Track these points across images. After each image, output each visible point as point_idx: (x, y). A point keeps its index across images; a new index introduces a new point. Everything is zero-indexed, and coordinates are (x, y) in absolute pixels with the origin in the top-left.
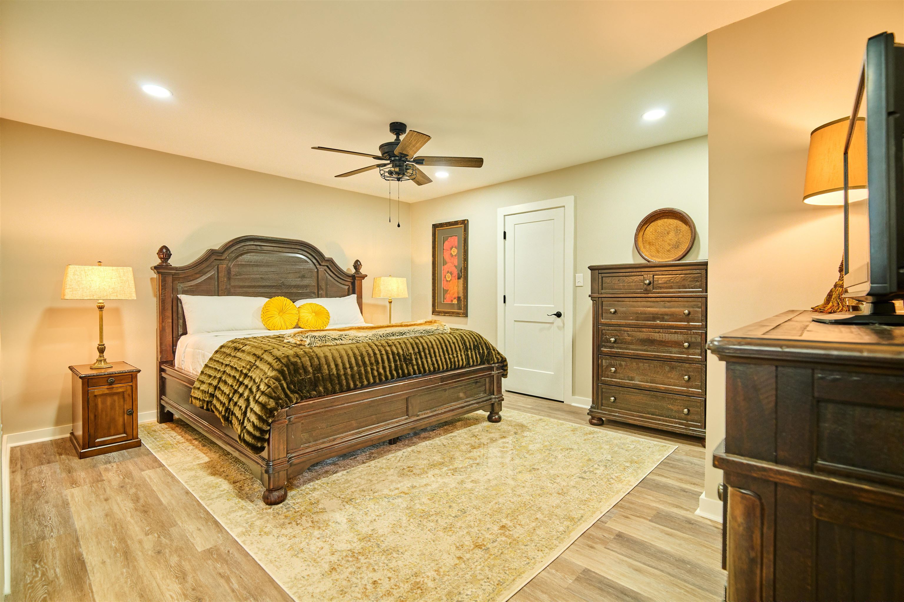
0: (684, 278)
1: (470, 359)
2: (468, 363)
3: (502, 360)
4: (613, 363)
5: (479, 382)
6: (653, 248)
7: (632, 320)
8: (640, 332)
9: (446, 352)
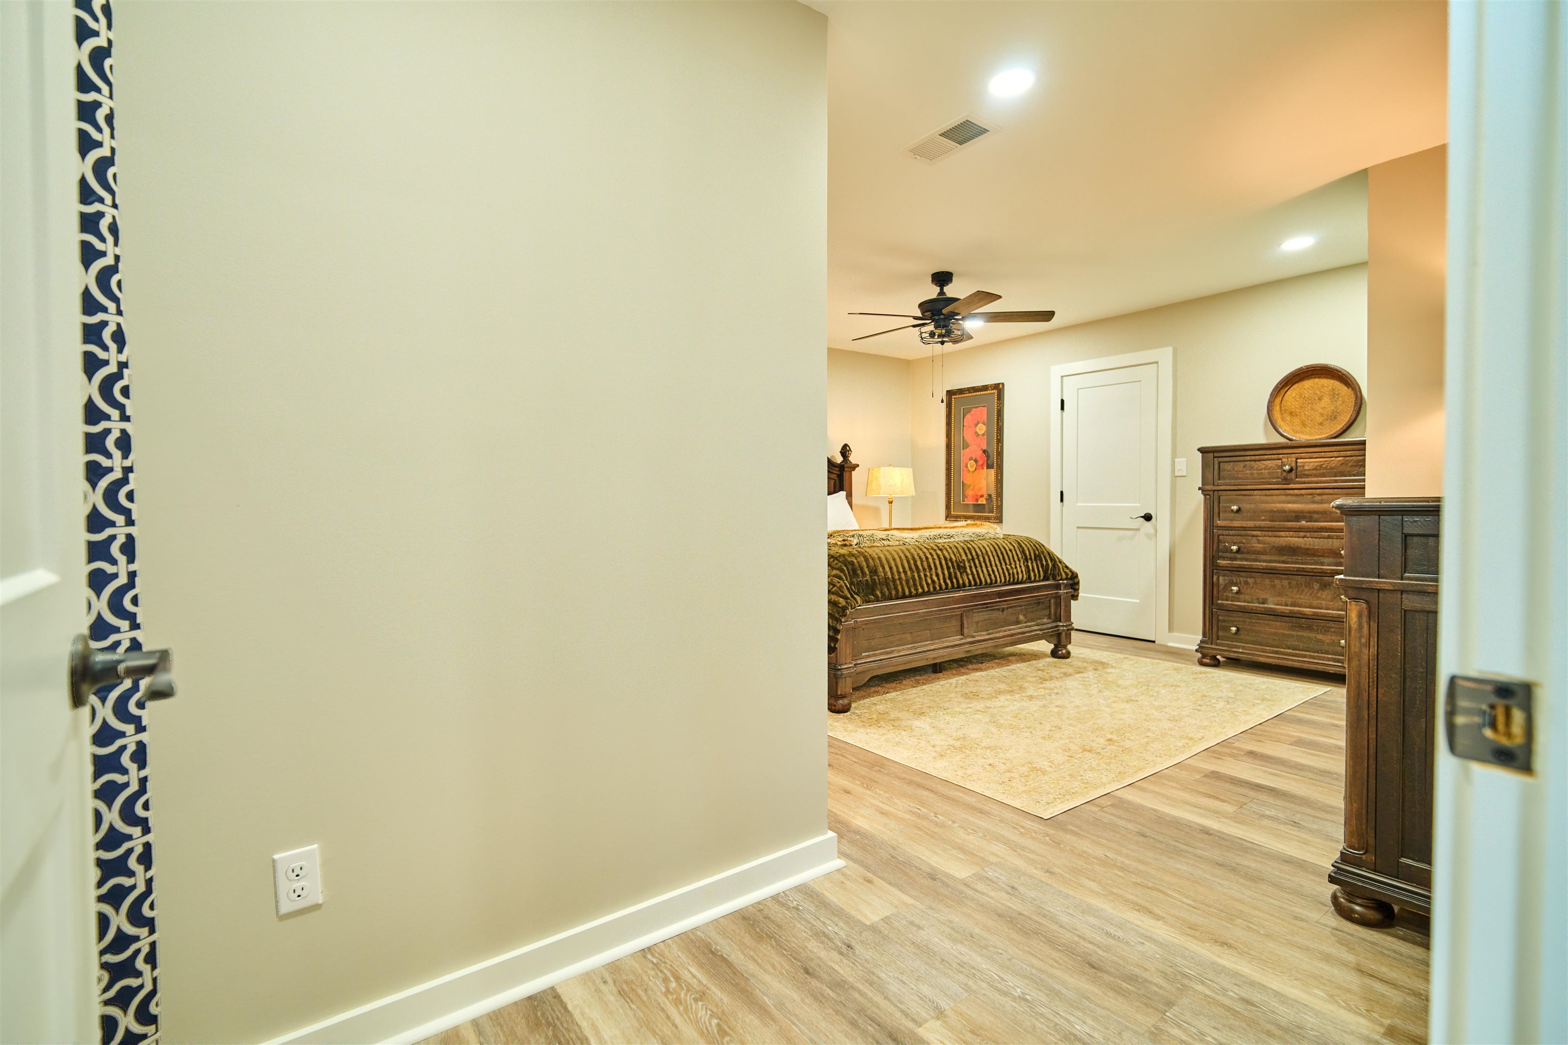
0: (1342, 462)
1: (1031, 572)
2: (1029, 577)
3: (1072, 576)
4: (1235, 580)
5: (1042, 603)
6: (1297, 421)
7: (1263, 520)
8: (1276, 536)
9: (1002, 562)
